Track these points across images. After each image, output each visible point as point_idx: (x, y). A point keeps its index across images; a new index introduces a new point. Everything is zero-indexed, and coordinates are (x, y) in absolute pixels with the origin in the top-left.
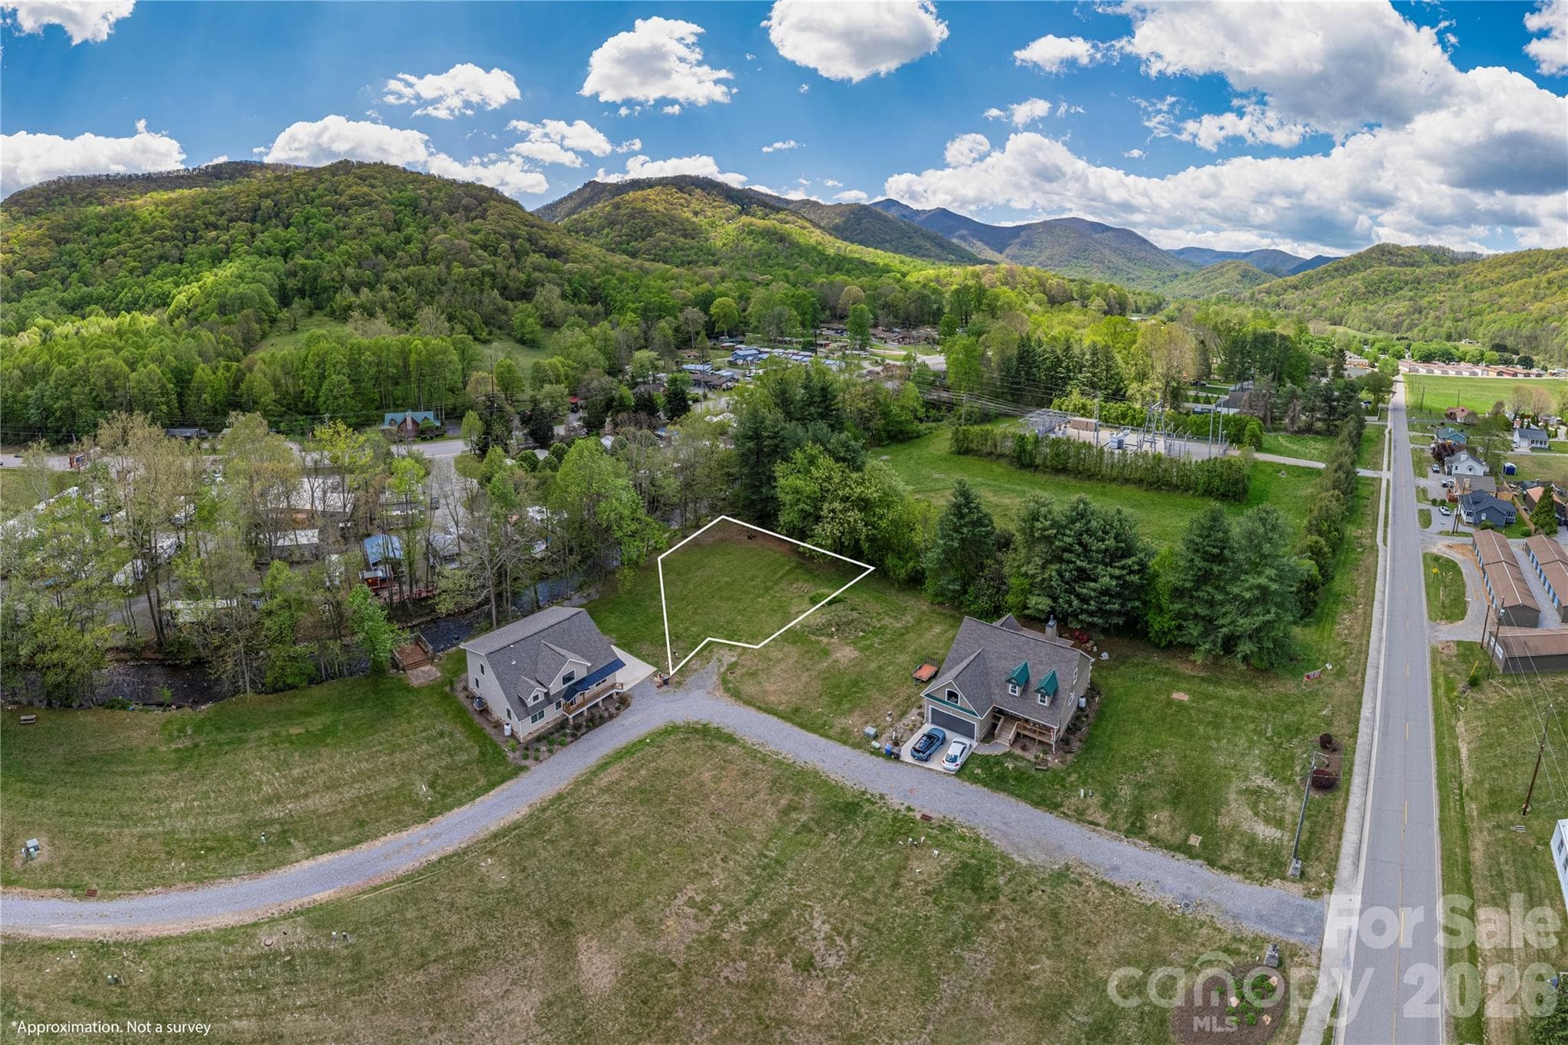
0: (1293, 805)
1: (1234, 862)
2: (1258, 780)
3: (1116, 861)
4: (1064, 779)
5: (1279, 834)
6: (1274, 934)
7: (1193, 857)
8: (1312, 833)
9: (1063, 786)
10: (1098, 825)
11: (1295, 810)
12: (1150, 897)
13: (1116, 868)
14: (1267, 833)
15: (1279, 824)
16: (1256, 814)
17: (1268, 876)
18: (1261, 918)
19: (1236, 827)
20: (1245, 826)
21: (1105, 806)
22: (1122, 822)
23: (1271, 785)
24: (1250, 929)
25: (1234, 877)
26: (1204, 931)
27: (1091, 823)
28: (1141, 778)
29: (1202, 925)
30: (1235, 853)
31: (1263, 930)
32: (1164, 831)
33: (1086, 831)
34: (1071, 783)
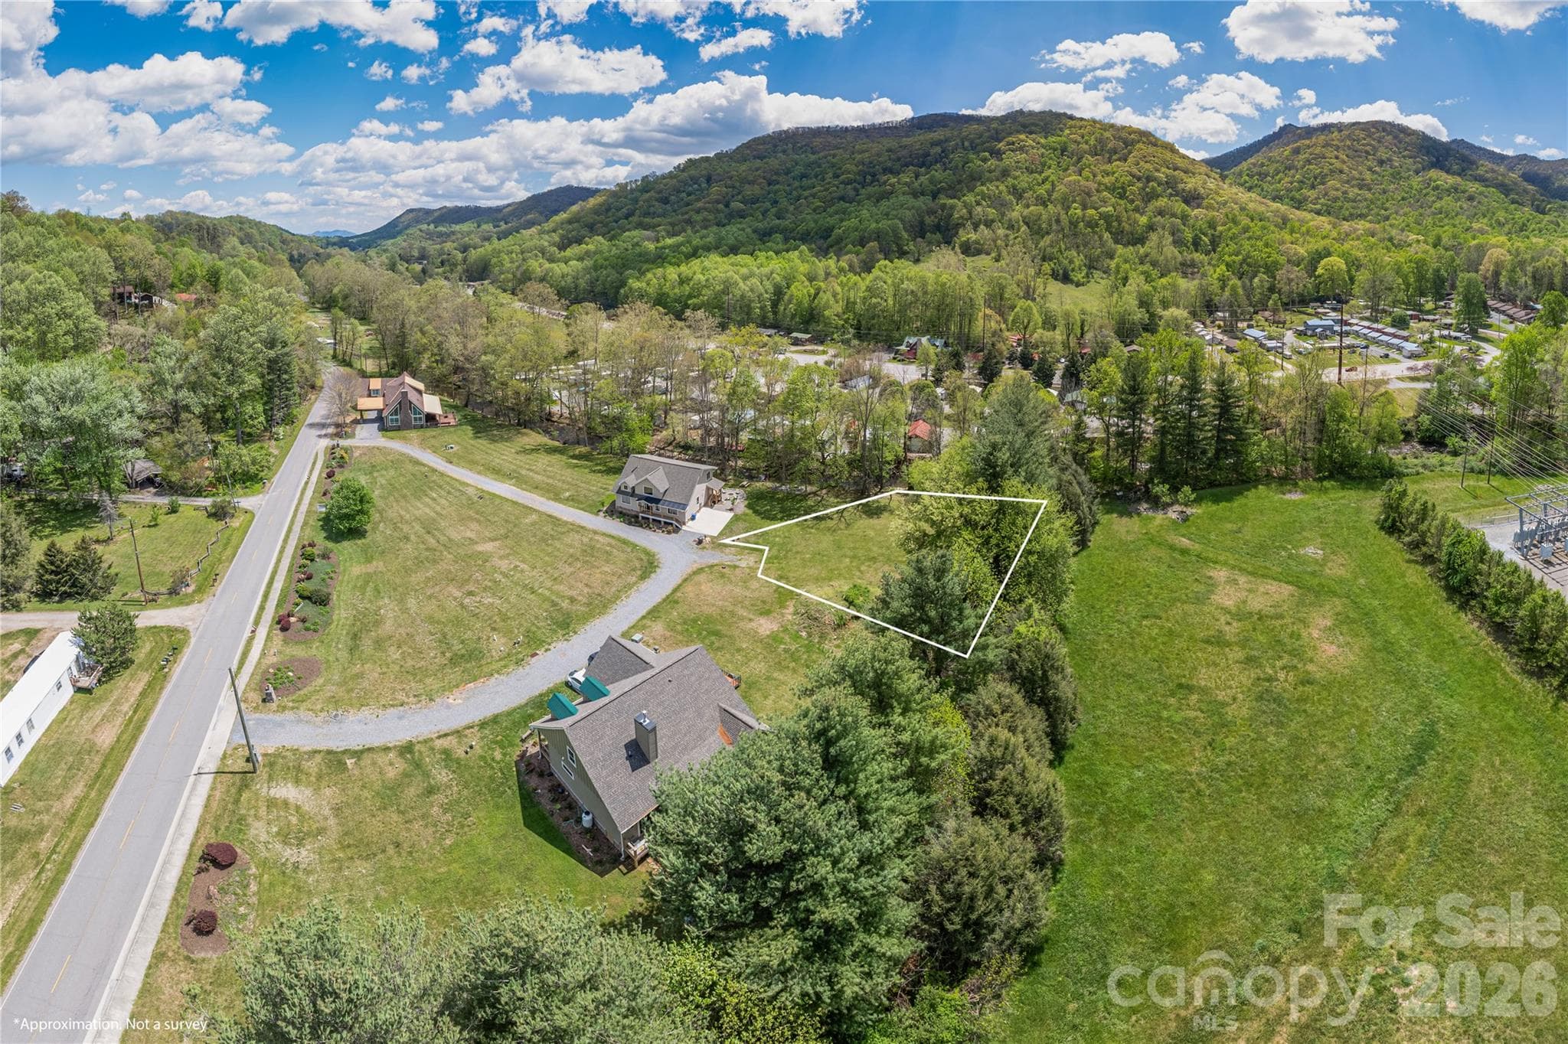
0: (260, 831)
1: (309, 759)
2: (305, 855)
3: (405, 722)
4: (502, 747)
5: (272, 792)
6: (271, 716)
7: (345, 752)
8: (237, 802)
9: (496, 742)
10: (439, 737)
11: (256, 824)
12: (366, 712)
13: (400, 718)
14: (284, 790)
15: (271, 803)
16: (298, 808)
17: (278, 755)
18: (281, 725)
19: (317, 790)
20: (308, 792)
21: (446, 753)
22: (423, 749)
23: (288, 852)
24: (289, 715)
25: (308, 748)
26: (319, 707)
27: (446, 735)
28: (439, 798)
29: (322, 710)
30: (312, 766)
31: (278, 717)
32: (382, 759)
33: (445, 728)
34: (493, 750)
